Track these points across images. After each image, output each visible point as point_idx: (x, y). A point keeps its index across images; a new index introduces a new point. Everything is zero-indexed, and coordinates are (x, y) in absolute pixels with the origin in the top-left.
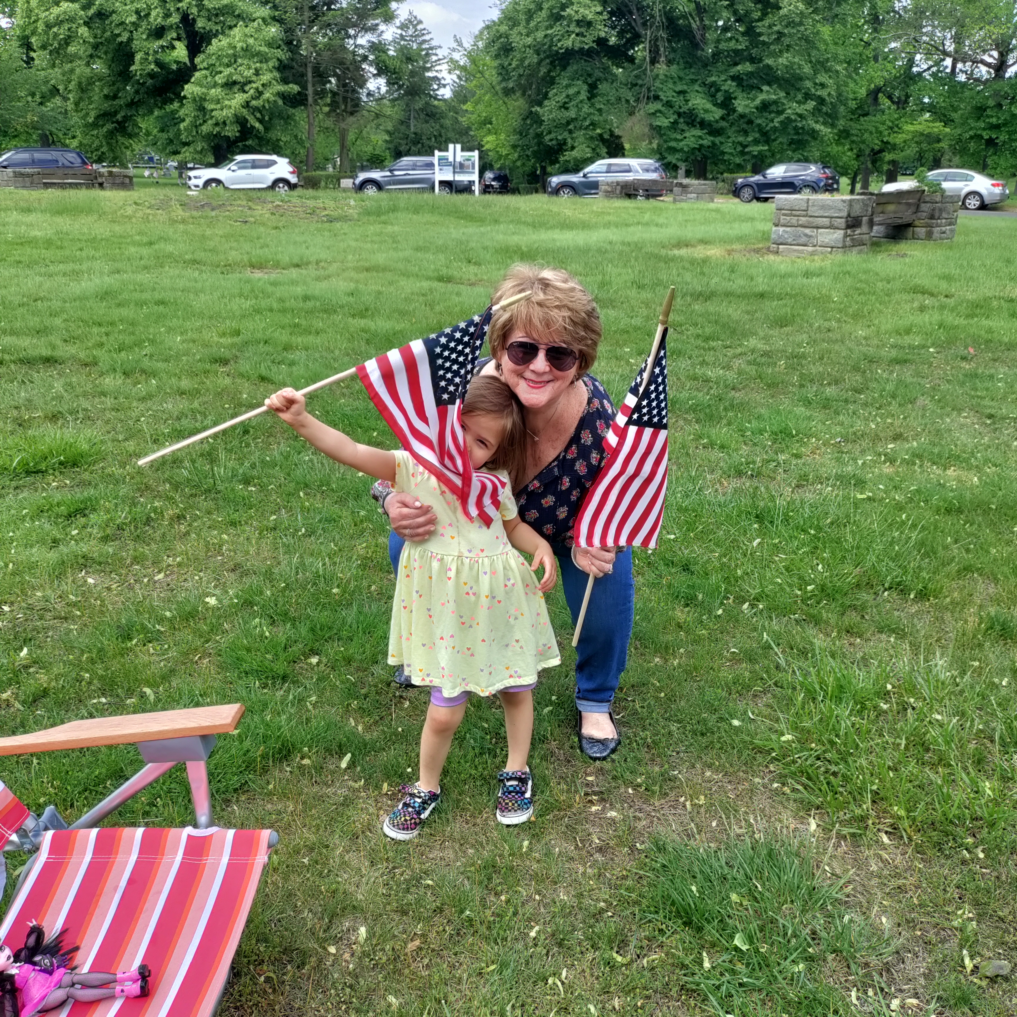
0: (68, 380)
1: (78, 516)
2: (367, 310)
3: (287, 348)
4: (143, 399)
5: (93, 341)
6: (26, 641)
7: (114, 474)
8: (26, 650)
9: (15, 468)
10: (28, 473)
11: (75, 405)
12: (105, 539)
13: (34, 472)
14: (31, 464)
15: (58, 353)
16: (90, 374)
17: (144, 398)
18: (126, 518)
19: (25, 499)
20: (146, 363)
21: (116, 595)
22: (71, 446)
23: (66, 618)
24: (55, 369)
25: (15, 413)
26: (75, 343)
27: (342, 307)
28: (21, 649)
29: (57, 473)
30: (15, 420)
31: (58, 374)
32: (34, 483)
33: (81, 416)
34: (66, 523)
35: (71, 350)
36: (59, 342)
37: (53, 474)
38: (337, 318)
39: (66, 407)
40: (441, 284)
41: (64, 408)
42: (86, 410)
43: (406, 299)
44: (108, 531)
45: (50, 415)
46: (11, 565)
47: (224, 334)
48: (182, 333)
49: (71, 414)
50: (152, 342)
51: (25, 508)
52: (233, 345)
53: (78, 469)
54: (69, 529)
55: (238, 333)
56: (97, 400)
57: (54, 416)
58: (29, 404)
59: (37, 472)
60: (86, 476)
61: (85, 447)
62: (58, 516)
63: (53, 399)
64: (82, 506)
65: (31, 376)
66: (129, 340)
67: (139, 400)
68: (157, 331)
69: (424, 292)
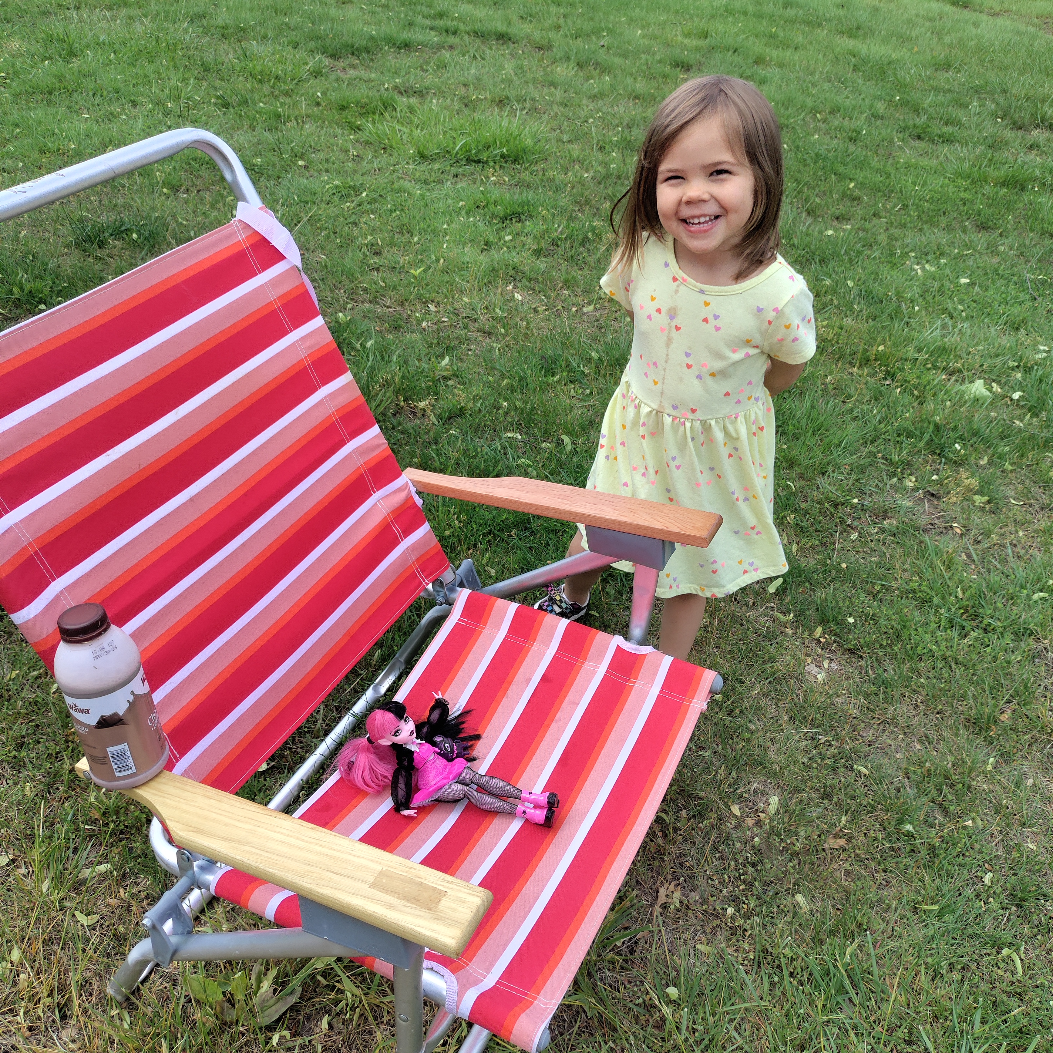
0: (519, 62)
1: (514, 220)
2: (858, 28)
3: (759, 61)
4: (594, 98)
5: (550, 22)
6: (449, 349)
7: (554, 179)
8: (447, 359)
9: (457, 153)
10: (469, 161)
11: (523, 92)
12: (538, 253)
13: (475, 161)
14: (474, 152)
15: (512, 31)
16: (543, 59)
17: (595, 96)
18: (562, 233)
19: (463, 188)
20: (602, 55)
21: (542, 320)
22: (515, 138)
23: (490, 334)
24: (508, 48)
25: (463, 90)
26: (531, 22)
27: (829, 20)
28: (442, 356)
29: (497, 167)
30: (462, 98)
31: (511, 54)
32: (472, 174)
33: (528, 105)
34: (500, 225)
35: (526, 28)
36: (515, 18)
37: (494, 168)
38: (822, 33)
39: (514, 93)
40: (954, 9)
41: (512, 94)
42: (533, 100)
43: (909, 21)
44: (543, 244)
45: (497, 100)
46: (442, 260)
47: (688, 35)
48: (643, 27)
49: (518, 101)
50: (611, 32)
51: (462, 200)
52: (698, 49)
53: (519, 167)
54: (503, 233)
55: (705, 35)
56: (546, 90)
57: (501, 101)
58: (478, 83)
59: (478, 162)
60: (525, 176)
61: (529, 142)
62: (493, 216)
63: (502, 81)
64: (520, 210)
65: (484, 51)
66: (587, 26)
67: (590, 97)
68: (617, 20)
69: (931, 15)
